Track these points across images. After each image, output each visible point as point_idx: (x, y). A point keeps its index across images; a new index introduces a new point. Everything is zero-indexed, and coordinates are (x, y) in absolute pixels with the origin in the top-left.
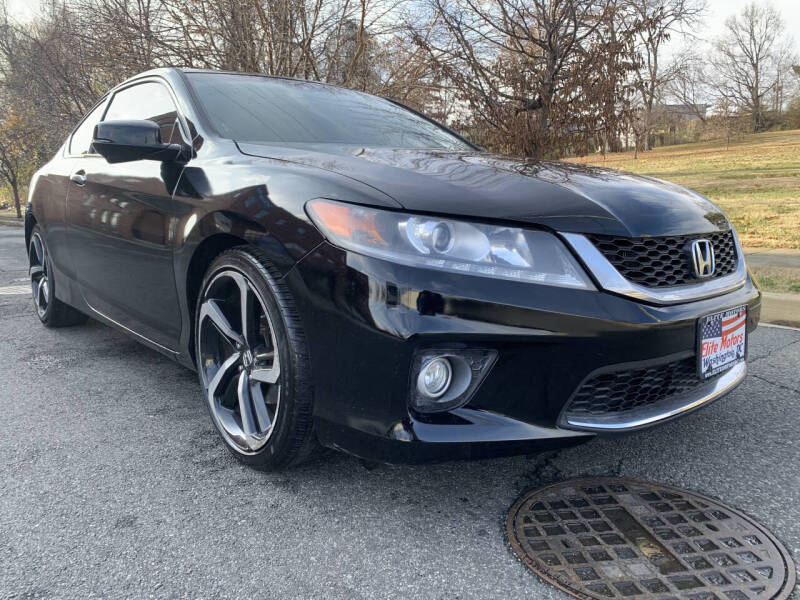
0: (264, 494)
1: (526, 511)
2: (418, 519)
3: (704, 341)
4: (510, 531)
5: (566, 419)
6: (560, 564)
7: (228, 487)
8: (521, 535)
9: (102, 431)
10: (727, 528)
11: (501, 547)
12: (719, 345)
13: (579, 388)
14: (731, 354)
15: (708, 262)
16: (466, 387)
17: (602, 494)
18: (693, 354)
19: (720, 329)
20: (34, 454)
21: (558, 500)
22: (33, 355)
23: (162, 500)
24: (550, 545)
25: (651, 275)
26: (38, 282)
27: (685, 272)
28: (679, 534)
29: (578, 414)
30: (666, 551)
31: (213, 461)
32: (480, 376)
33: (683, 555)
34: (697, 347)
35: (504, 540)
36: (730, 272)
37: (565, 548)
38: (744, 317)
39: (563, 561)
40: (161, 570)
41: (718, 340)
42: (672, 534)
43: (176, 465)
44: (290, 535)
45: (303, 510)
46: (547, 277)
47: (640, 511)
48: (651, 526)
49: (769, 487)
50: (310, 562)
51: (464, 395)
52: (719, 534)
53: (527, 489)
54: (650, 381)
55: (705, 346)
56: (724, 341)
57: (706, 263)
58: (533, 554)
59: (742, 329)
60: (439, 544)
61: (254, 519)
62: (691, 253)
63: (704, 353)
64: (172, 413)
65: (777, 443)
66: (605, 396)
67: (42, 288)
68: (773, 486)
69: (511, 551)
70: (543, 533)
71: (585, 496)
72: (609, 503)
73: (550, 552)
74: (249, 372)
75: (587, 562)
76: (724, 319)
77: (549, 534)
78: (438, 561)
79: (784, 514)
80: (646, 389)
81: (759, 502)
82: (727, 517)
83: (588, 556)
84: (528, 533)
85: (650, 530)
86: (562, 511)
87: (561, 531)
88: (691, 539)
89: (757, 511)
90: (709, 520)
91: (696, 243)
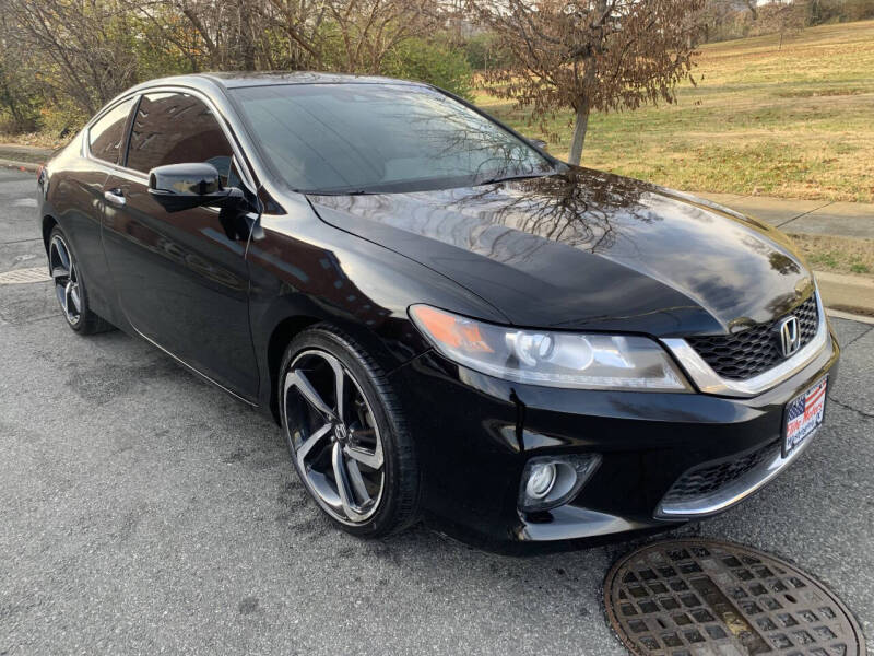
0: (372, 568)
1: (619, 585)
2: (522, 597)
3: (789, 423)
4: (609, 609)
5: (663, 508)
6: (659, 648)
8: (620, 614)
10: (809, 598)
11: (604, 629)
12: (802, 422)
13: (673, 486)
15: (795, 339)
16: (572, 485)
17: (686, 560)
18: (778, 437)
19: (803, 407)
21: (647, 568)
22: (77, 377)
23: (273, 578)
24: (647, 625)
25: (743, 368)
28: (762, 607)
30: (750, 627)
32: (584, 479)
33: (767, 633)
34: (782, 429)
35: (606, 620)
36: (812, 336)
37: (660, 628)
38: (825, 385)
39: (661, 643)
41: (802, 416)
42: (755, 609)
44: (406, 618)
45: (410, 585)
47: (725, 580)
48: (736, 598)
49: (839, 545)
51: (569, 494)
52: (797, 606)
53: (617, 556)
55: (790, 427)
56: (806, 416)
57: (792, 341)
58: (634, 637)
59: (822, 398)
60: (546, 627)
62: (779, 334)
63: (788, 433)
64: (249, 459)
65: (844, 486)
66: (695, 483)
67: (69, 294)
68: (843, 543)
69: (613, 633)
70: (639, 610)
71: (672, 563)
72: (694, 570)
73: (648, 633)
74: (342, 446)
75: (682, 644)
76: (807, 397)
77: (645, 611)
78: (550, 647)
79: (854, 579)
80: (733, 471)
81: (830, 564)
82: (804, 586)
83: (683, 637)
84: (626, 611)
85: (734, 602)
86: (653, 582)
87: (655, 607)
88: (773, 613)
89: (829, 576)
90: (786, 589)
91: (785, 324)
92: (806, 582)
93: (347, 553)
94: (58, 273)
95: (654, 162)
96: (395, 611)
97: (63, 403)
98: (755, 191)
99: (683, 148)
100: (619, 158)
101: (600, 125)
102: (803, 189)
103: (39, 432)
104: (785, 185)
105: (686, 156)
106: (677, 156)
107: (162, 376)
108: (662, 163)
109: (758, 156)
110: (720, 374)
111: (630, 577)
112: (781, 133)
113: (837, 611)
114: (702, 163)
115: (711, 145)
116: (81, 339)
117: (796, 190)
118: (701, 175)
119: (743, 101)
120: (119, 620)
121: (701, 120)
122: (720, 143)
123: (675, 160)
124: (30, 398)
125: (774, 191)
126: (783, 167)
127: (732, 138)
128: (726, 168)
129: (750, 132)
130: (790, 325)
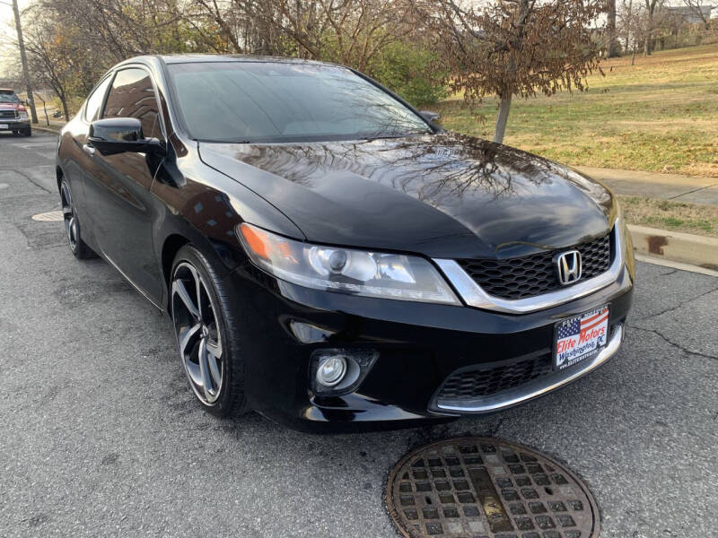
0: (216, 439)
1: (408, 468)
2: (323, 470)
3: (559, 341)
4: (389, 486)
5: (437, 403)
6: (417, 518)
7: (190, 430)
8: (397, 489)
9: (106, 370)
10: (565, 492)
11: (378, 501)
12: (577, 342)
13: (447, 379)
14: (592, 345)
15: (574, 270)
16: (357, 377)
17: (472, 454)
18: (549, 351)
19: (578, 328)
20: (54, 392)
21: (436, 457)
22: (63, 288)
23: (139, 441)
24: (416, 501)
25: (514, 289)
26: (69, 220)
27: (550, 281)
28: (520, 495)
29: (448, 398)
30: (503, 511)
31: (184, 404)
32: (367, 371)
33: (515, 516)
34: (552, 346)
35: (383, 494)
36: (603, 271)
37: (426, 504)
38: (607, 313)
39: (421, 515)
40: (128, 504)
41: (577, 337)
42: (515, 496)
43: (155, 407)
44: (225, 479)
45: (239, 455)
46: (424, 295)
47: (499, 471)
48: (501, 487)
49: (614, 453)
50: (234, 504)
51: (355, 384)
52: (552, 498)
53: (413, 447)
54: (512, 372)
55: (562, 344)
56: (582, 337)
57: (571, 271)
58: (400, 509)
59: (605, 323)
60: (331, 495)
61: (203, 462)
62: (556, 264)
63: (560, 349)
64: (161, 353)
65: (641, 407)
66: (470, 385)
67: (71, 227)
68: (617, 452)
69: (384, 504)
70: (414, 489)
71: (459, 455)
72: (476, 463)
73: (413, 507)
74: (206, 342)
75: (438, 518)
76: (582, 320)
77: (419, 490)
78: (327, 510)
79: (614, 481)
80: (509, 378)
81: (598, 467)
82: (566, 482)
83: (441, 513)
84: (402, 488)
85: (499, 490)
86: (436, 468)
87: (429, 488)
88: (528, 501)
89: (593, 476)
90: (549, 483)
91: (563, 256)
92: (569, 480)
93: (202, 427)
94: (66, 210)
95: (583, 144)
96: (219, 472)
97: (44, 306)
98: (665, 169)
99: (613, 133)
100: (555, 140)
101: (550, 115)
102: (709, 168)
103: (18, 325)
104: (693, 164)
105: (612, 140)
106: (605, 139)
107: (125, 291)
108: (590, 145)
109: (675, 140)
110: (491, 293)
111: (420, 463)
112: (702, 123)
113: (586, 506)
114: (624, 146)
115: (636, 131)
116: (77, 262)
117: (701, 169)
118: (620, 155)
119: (680, 97)
120: (12, 461)
121: (638, 111)
122: (645, 130)
123: (601, 143)
124: (23, 301)
125: (682, 169)
126: (695, 150)
127: (658, 125)
128: (644, 150)
129: (675, 121)
130: (569, 258)
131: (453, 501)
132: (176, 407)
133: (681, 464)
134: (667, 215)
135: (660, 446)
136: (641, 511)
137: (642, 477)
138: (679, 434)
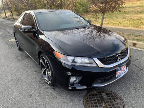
0: (51, 91)
1: (88, 96)
2: (71, 97)
3: (117, 72)
4: (84, 100)
5: (93, 85)
7: (45, 89)
8: (86, 101)
10: (118, 101)
11: (82, 104)
14: (123, 72)
16: (78, 81)
17: (100, 93)
18: (115, 74)
19: (121, 69)
20: (18, 80)
24: (90, 104)
25: (108, 63)
26: (17, 42)
27: (115, 61)
30: (106, 105)
33: (109, 106)
35: (83, 102)
36: (125, 57)
37: (92, 104)
38: (126, 66)
39: (91, 107)
40: (35, 105)
41: (120, 71)
42: (108, 102)
43: (38, 84)
45: (55, 94)
47: (105, 97)
50: (55, 105)
52: (115, 102)
53: (89, 92)
57: (119, 58)
58: (87, 105)
59: (126, 68)
60: (73, 102)
61: (48, 95)
63: (117, 74)
64: (38, 72)
65: (132, 82)
66: (100, 81)
67: (17, 44)
68: (128, 92)
69: (84, 104)
70: (89, 101)
71: (97, 93)
72: (101, 95)
77: (90, 101)
78: (73, 106)
79: (127, 98)
80: (107, 80)
81: (124, 95)
82: (118, 99)
83: (94, 106)
84: (87, 101)
85: (105, 101)
86: (93, 96)
87: (92, 100)
88: (111, 103)
89: (123, 98)
90: (115, 99)
91: (118, 56)
92: (119, 98)
93: (48, 88)
95: (119, 21)
97: (14, 61)
98: (136, 27)
99: (125, 18)
100: (113, 20)
104: (142, 26)
105: (125, 20)
106: (123, 20)
108: (121, 21)
109: (138, 20)
111: (90, 95)
113: (122, 104)
114: (128, 21)
115: (130, 18)
116: (19, 51)
118: (127, 23)
119: (139, 9)
121: (130, 13)
122: (132, 18)
124: (10, 60)
125: (139, 27)
126: (142, 22)
127: (135, 16)
128: (132, 22)
129: (138, 15)
130: (119, 56)
131: (97, 103)
132: (42, 84)
133: (140, 94)
134: (136, 38)
135: (136, 90)
136: (132, 105)
137: (132, 97)
138: (139, 88)
